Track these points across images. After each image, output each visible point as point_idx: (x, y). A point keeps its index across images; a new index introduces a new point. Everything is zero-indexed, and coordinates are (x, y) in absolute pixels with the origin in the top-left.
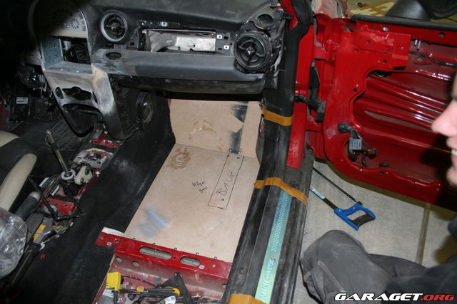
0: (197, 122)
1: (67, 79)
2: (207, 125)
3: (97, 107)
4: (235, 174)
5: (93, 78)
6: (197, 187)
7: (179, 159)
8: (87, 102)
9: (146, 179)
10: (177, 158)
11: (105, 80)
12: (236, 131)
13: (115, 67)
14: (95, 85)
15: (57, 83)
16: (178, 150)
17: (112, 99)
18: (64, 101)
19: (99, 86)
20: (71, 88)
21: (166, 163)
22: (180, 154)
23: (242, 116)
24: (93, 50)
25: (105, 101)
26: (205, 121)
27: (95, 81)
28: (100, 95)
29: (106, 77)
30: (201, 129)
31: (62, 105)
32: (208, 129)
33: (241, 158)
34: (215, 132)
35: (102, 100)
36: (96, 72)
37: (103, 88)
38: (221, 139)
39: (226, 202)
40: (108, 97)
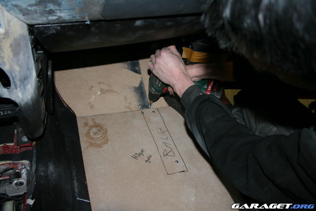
0: (92, 87)
2: (104, 87)
4: (164, 129)
5: (5, 35)
6: (139, 159)
7: (95, 134)
9: (74, 174)
10: (92, 134)
12: (137, 85)
16: (86, 124)
19: (16, 54)
21: (83, 145)
22: (91, 127)
23: (137, 68)
25: (24, 80)
26: (100, 83)
29: (25, 31)
30: (99, 93)
32: (108, 91)
33: (156, 111)
34: (117, 92)
35: (20, 80)
37: (21, 56)
38: (125, 98)
39: (181, 162)
40: (29, 73)
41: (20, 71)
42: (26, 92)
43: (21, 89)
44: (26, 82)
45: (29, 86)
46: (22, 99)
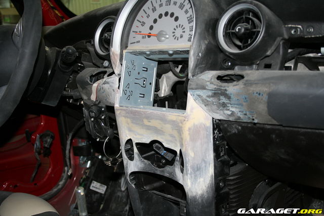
1: (146, 122)
3: (181, 182)
5: (186, 119)
8: (166, 171)
11: (206, 128)
13: (229, 98)
14: (186, 135)
15: (130, 130)
17: (211, 171)
18: (134, 165)
19: (193, 139)
20: (148, 142)
24: (196, 66)
25: (198, 169)
27: (187, 126)
28: (190, 157)
29: (210, 124)
31: (129, 172)
35: (193, 168)
36: (192, 109)
37: (198, 143)
40: (204, 165)
41: (194, 158)
42: (196, 184)
43: (192, 177)
44: (198, 173)
45: (202, 179)
46: (190, 189)
